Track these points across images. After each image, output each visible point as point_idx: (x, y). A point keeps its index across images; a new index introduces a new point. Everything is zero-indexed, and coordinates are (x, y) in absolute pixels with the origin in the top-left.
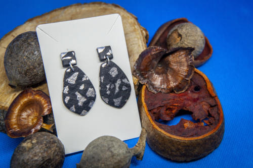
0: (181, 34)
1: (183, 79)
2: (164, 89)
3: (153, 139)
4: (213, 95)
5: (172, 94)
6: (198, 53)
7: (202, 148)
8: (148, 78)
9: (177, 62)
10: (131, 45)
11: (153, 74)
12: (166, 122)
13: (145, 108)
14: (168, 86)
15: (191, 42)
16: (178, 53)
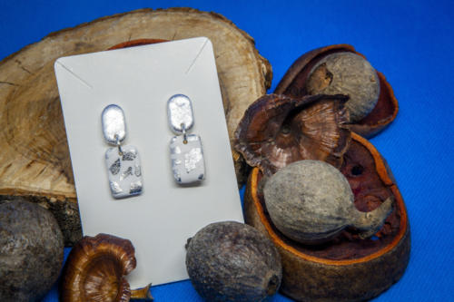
0: (331, 71)
1: (329, 155)
4: (388, 181)
8: (263, 154)
9: (317, 124)
10: (236, 88)
11: (273, 146)
13: (258, 208)
15: (350, 88)
16: (319, 107)
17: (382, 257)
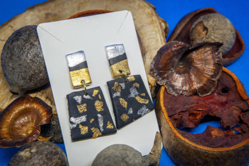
0: (208, 27)
1: (209, 80)
2: (186, 91)
3: (176, 150)
4: (245, 97)
5: (195, 97)
6: (227, 50)
7: (234, 161)
8: (167, 78)
9: (201, 60)
10: (148, 39)
11: (174, 73)
12: (188, 130)
13: (165, 113)
14: (190, 87)
15: (219, 36)
16: (203, 50)
17: (244, 146)
